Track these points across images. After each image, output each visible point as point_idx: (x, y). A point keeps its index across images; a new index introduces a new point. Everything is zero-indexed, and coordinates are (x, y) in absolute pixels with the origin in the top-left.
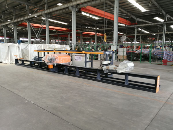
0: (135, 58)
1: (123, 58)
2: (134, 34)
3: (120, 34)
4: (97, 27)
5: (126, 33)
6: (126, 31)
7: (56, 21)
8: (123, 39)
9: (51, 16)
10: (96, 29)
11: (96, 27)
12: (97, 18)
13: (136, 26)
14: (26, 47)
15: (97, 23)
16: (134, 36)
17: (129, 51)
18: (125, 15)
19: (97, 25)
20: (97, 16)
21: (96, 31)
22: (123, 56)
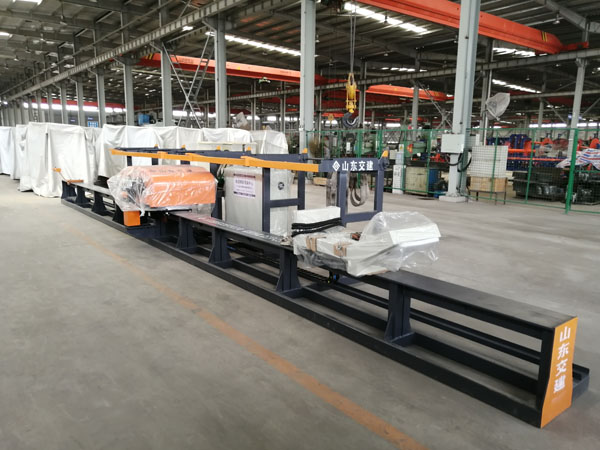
0: (549, 190)
1: (492, 186)
2: (574, 90)
3: (518, 90)
4: (423, 64)
5: (544, 87)
6: (545, 78)
7: (271, 48)
8: (495, 107)
9: (235, 25)
10: (417, 72)
11: (417, 63)
12: (421, 31)
13: (582, 54)
14: (117, 139)
15: (421, 51)
16: (572, 97)
17: (544, 157)
18: (536, 13)
19: (424, 56)
20: (419, 22)
21: (416, 79)
22: (492, 179)
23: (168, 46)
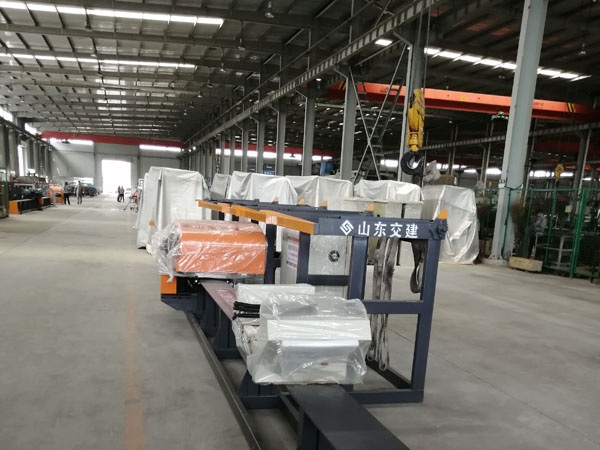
23: (357, 70)
